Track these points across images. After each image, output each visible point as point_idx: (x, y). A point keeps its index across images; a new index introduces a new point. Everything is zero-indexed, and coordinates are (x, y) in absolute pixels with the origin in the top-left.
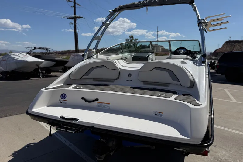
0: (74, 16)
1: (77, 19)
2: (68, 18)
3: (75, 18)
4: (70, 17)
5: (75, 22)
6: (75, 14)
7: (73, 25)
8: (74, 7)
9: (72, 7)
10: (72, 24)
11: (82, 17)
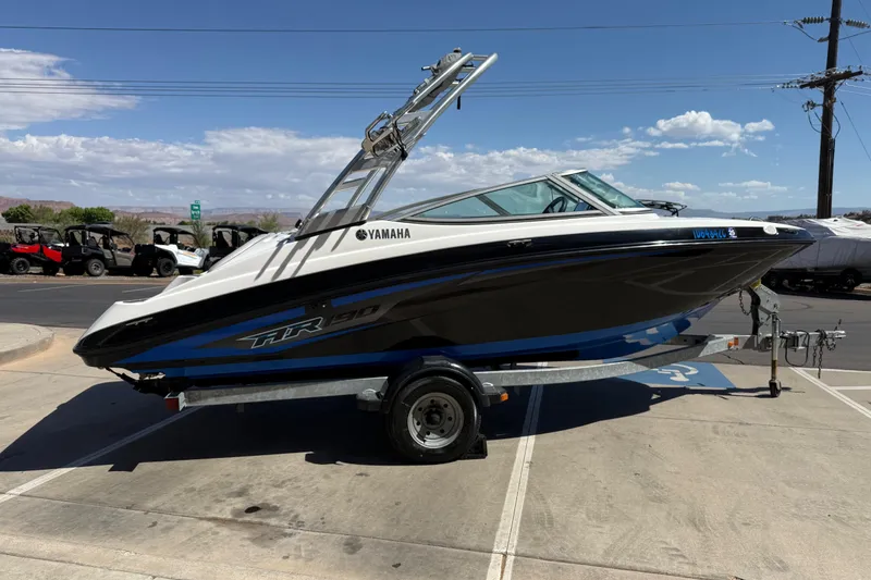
0: (828, 74)
1: (838, 82)
2: (802, 87)
3: (828, 84)
4: (813, 80)
5: (828, 96)
6: (831, 62)
8: (833, 39)
9: (821, 40)
10: (814, 105)
11: (860, 73)
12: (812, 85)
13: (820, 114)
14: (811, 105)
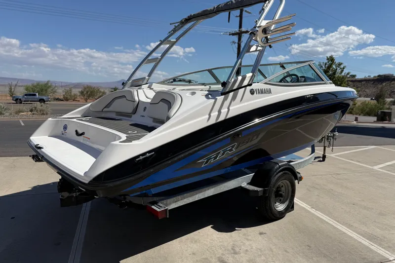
0: (239, 31)
1: (243, 34)
2: (230, 35)
3: (239, 34)
4: (234, 32)
5: (240, 39)
6: (240, 26)
7: (237, 45)
8: (241, 17)
9: (237, 16)
10: (235, 43)
12: (233, 34)
13: (237, 47)
14: (234, 42)
